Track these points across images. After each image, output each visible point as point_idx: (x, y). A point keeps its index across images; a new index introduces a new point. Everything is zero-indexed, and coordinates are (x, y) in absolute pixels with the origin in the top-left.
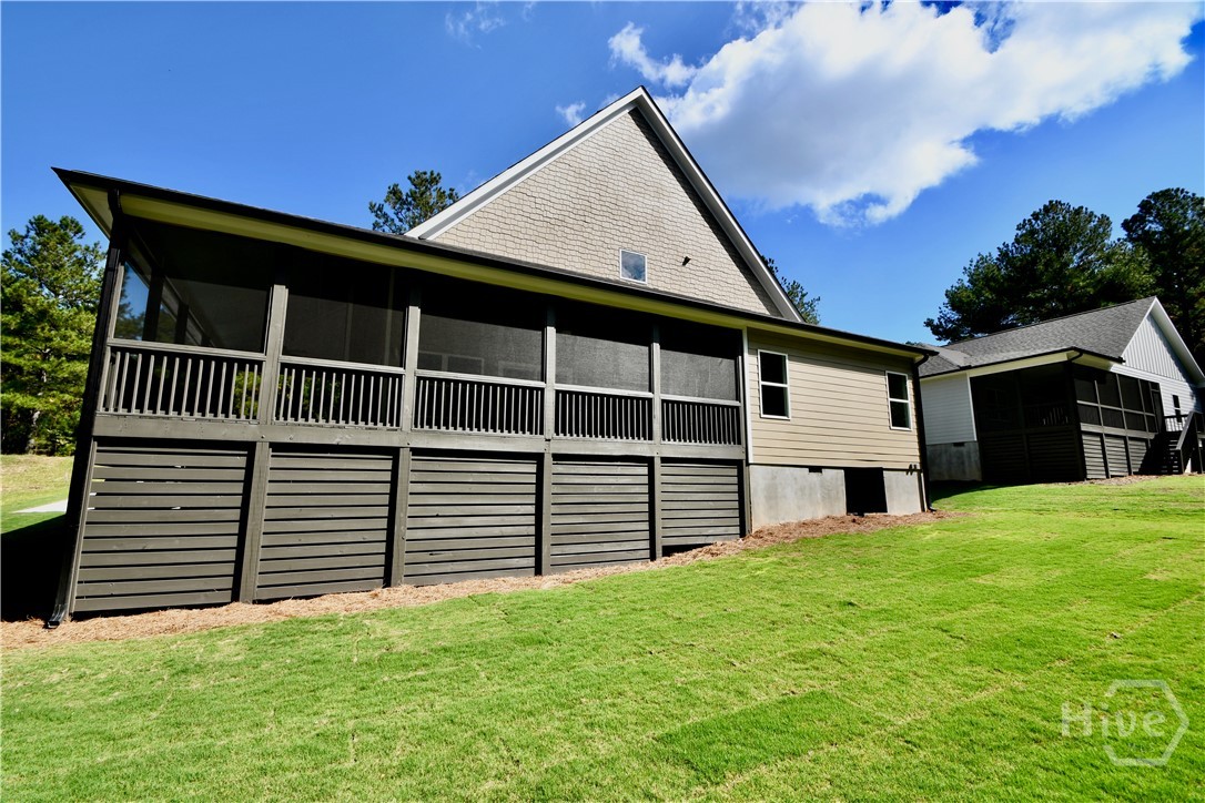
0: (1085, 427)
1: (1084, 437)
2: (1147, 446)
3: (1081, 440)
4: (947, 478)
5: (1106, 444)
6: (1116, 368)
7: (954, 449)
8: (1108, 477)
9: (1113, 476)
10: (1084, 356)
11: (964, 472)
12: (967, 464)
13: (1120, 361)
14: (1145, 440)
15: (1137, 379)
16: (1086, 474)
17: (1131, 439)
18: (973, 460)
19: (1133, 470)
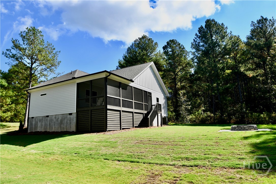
0: (109, 107)
1: (108, 111)
2: (143, 116)
3: (107, 112)
4: (65, 130)
5: (122, 115)
6: (132, 84)
7: (69, 116)
8: (121, 129)
9: (123, 129)
10: (111, 75)
11: (71, 127)
12: (72, 124)
13: (132, 81)
14: (143, 114)
15: (142, 90)
16: (106, 128)
17: (135, 113)
18: (74, 122)
19: (135, 126)
